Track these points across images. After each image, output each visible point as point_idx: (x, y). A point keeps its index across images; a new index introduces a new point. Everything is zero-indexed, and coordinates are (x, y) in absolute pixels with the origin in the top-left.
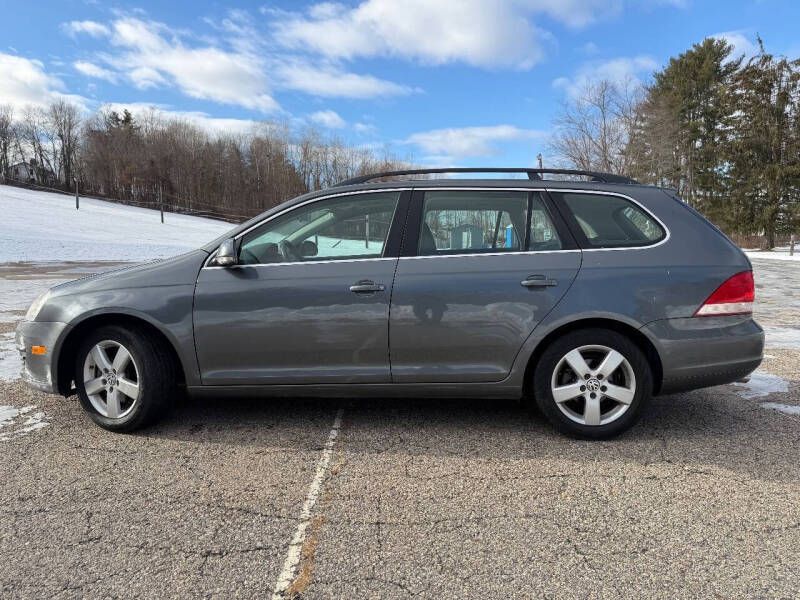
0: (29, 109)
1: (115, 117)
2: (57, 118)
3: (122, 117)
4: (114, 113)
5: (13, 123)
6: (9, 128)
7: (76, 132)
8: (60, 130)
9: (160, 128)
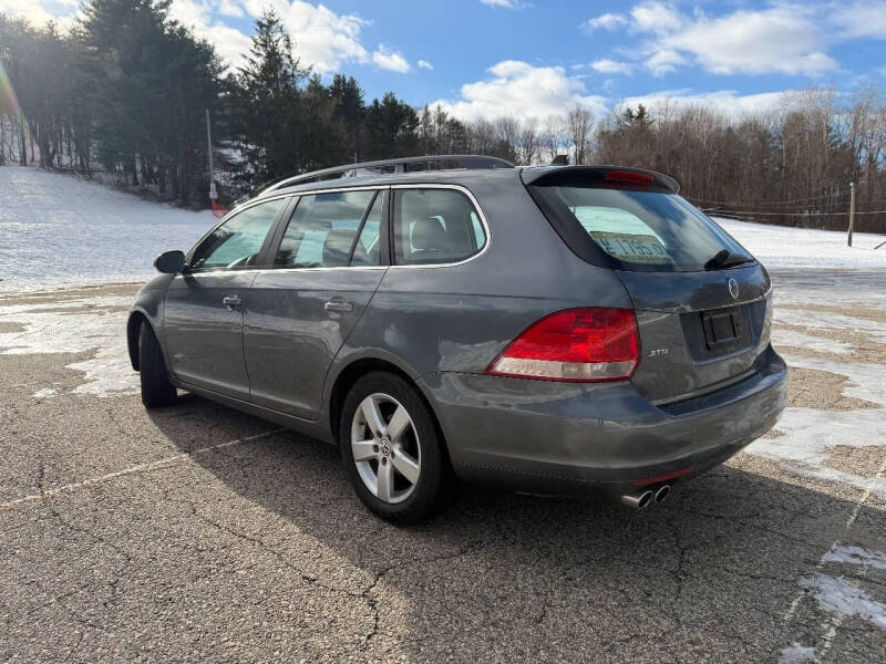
0: (550, 118)
1: (629, 114)
2: (573, 124)
3: (635, 113)
4: (629, 110)
5: (537, 135)
6: (534, 140)
7: (590, 136)
8: (575, 137)
9: (673, 119)
